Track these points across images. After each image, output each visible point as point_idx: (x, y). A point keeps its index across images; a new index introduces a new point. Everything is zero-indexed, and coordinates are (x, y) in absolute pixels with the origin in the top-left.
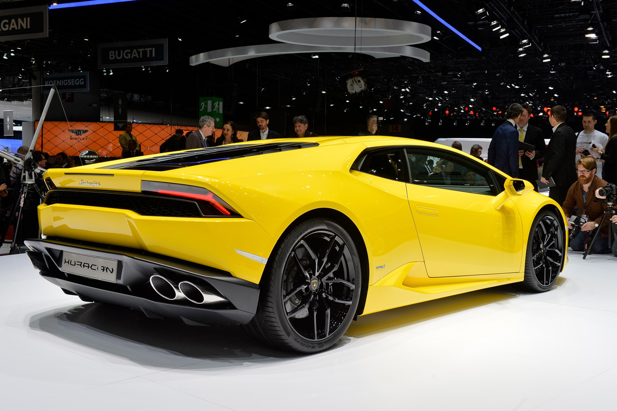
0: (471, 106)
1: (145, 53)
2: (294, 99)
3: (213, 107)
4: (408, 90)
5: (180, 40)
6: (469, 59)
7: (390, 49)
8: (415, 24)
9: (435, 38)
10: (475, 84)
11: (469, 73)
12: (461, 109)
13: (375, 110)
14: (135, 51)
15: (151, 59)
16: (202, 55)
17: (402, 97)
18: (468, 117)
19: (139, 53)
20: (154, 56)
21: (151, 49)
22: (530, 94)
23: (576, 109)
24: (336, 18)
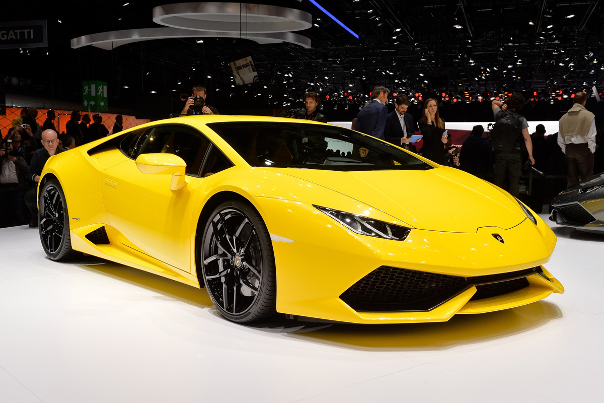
0: (349, 91)
1: (22, 34)
2: (179, 83)
3: (97, 91)
4: (290, 75)
5: (60, 22)
6: (348, 46)
7: (272, 35)
8: (296, 11)
9: (316, 25)
10: (353, 70)
11: (347, 60)
12: (341, 94)
13: (259, 95)
14: (11, 32)
15: (29, 41)
16: (83, 38)
17: (285, 82)
18: (347, 102)
19: (16, 34)
20: (32, 37)
21: (29, 30)
22: (403, 81)
23: (444, 95)
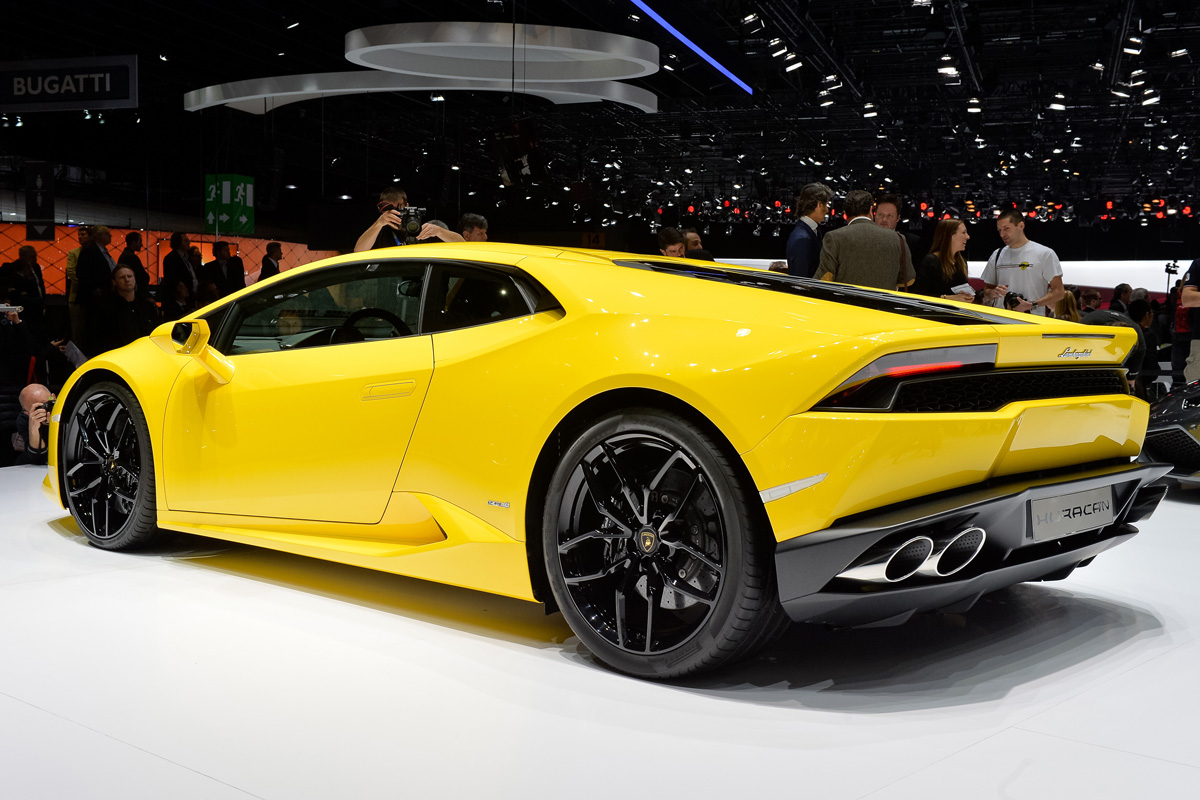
0: (734, 198)
1: (89, 83)
2: (396, 180)
3: (234, 194)
4: (617, 166)
5: (164, 59)
6: (731, 109)
7: (581, 87)
8: (628, 40)
9: (666, 67)
10: (742, 156)
11: (729, 136)
12: (717, 204)
13: (554, 203)
14: (68, 78)
15: (103, 95)
16: (209, 90)
17: (605, 180)
18: (730, 219)
19: (76, 83)
20: (108, 89)
21: (102, 75)
22: (842, 178)
23: (924, 206)
24: (478, 24)
